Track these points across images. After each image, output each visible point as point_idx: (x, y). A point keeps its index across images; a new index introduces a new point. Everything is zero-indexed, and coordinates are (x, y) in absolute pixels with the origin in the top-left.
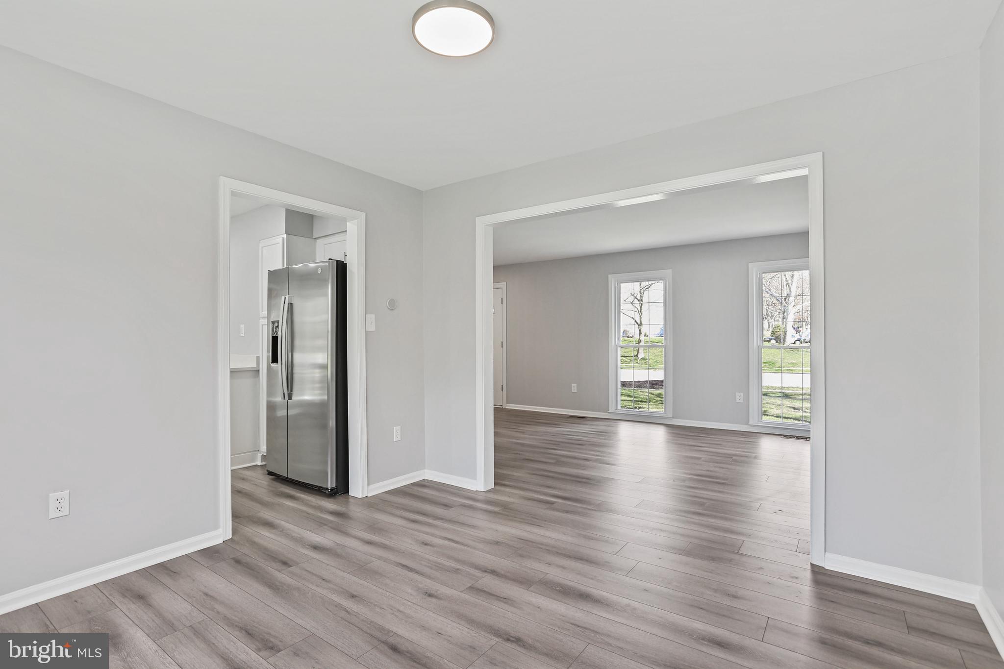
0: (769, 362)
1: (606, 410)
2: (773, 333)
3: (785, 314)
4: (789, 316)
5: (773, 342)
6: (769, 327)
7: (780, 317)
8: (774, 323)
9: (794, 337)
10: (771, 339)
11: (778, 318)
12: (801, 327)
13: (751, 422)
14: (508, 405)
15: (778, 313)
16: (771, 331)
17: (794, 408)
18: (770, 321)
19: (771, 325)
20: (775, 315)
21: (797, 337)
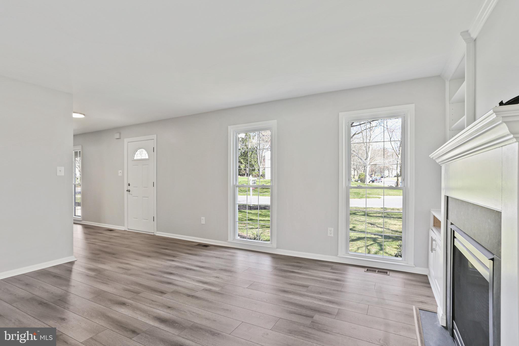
0: (357, 193)
1: (226, 240)
2: (359, 177)
3: (365, 168)
4: (367, 168)
5: (359, 182)
6: (357, 174)
7: (362, 169)
8: (360, 172)
9: (369, 179)
10: (358, 180)
11: (361, 170)
12: (372, 174)
13: (340, 254)
14: (157, 232)
15: (361, 167)
16: (358, 176)
17: (371, 224)
18: (358, 171)
19: (358, 173)
20: (360, 168)
21: (371, 179)
